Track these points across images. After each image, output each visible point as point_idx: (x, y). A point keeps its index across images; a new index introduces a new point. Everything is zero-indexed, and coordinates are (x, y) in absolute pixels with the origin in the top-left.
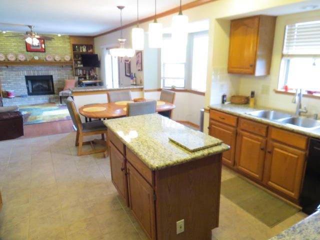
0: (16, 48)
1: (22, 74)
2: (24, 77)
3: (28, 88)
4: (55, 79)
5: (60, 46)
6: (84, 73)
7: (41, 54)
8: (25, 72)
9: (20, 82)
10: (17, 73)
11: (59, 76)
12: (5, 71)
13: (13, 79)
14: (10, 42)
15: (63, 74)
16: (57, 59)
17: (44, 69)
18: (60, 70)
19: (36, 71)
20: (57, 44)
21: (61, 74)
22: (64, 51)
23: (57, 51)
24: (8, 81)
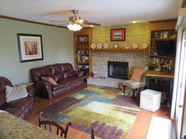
0: (104, 38)
1: (105, 60)
2: (106, 62)
3: (109, 71)
4: (130, 66)
5: (140, 33)
6: (162, 63)
7: (121, 42)
8: (108, 58)
9: (103, 66)
10: (102, 59)
11: (134, 63)
12: (95, 57)
13: (99, 63)
14: (101, 34)
15: (139, 62)
16: (135, 46)
17: (122, 56)
18: (136, 58)
19: (115, 58)
20: (137, 32)
21: (137, 62)
22: (143, 39)
23: (136, 39)
24: (96, 64)
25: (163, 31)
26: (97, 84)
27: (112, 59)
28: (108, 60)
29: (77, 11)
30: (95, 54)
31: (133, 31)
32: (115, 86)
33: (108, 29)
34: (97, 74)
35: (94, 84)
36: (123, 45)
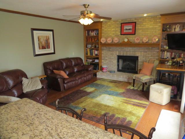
0: (114, 32)
1: (115, 54)
2: (116, 56)
3: (118, 65)
4: (140, 60)
5: (151, 27)
7: (131, 36)
8: (117, 52)
9: (113, 60)
10: (112, 53)
11: (144, 57)
12: (105, 51)
13: (109, 57)
14: (111, 28)
15: (149, 56)
16: (145, 40)
17: (132, 50)
18: (146, 51)
19: (125, 52)
20: (148, 25)
21: (147, 56)
22: (153, 32)
23: (146, 33)
24: (106, 58)
25: (176, 24)
26: (107, 78)
27: (122, 53)
28: (118, 55)
29: (88, 5)
30: (105, 48)
31: (144, 24)
32: (125, 80)
33: (118, 22)
34: (106, 68)
35: (103, 78)
36: (133, 38)
